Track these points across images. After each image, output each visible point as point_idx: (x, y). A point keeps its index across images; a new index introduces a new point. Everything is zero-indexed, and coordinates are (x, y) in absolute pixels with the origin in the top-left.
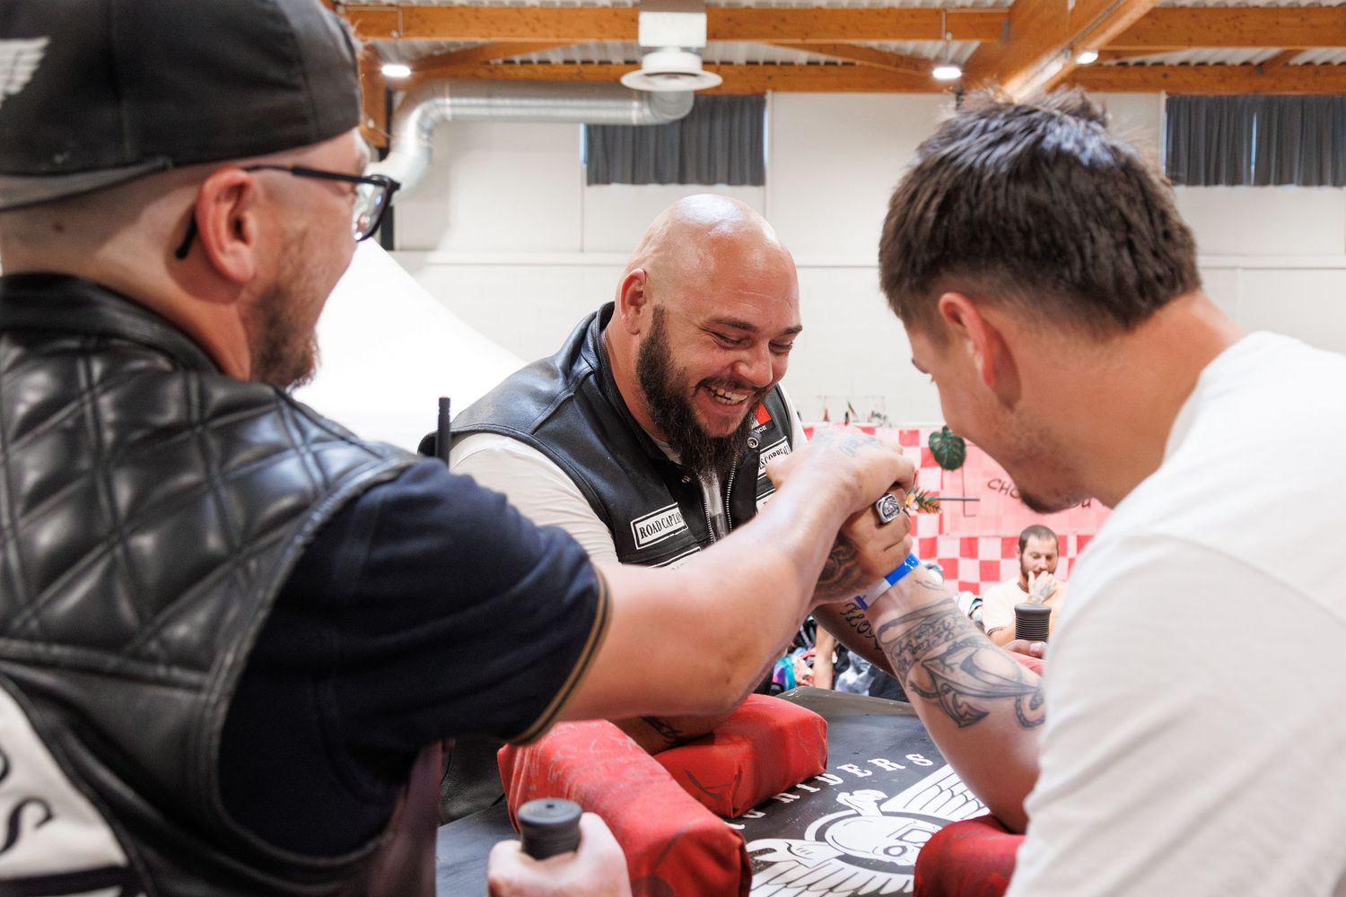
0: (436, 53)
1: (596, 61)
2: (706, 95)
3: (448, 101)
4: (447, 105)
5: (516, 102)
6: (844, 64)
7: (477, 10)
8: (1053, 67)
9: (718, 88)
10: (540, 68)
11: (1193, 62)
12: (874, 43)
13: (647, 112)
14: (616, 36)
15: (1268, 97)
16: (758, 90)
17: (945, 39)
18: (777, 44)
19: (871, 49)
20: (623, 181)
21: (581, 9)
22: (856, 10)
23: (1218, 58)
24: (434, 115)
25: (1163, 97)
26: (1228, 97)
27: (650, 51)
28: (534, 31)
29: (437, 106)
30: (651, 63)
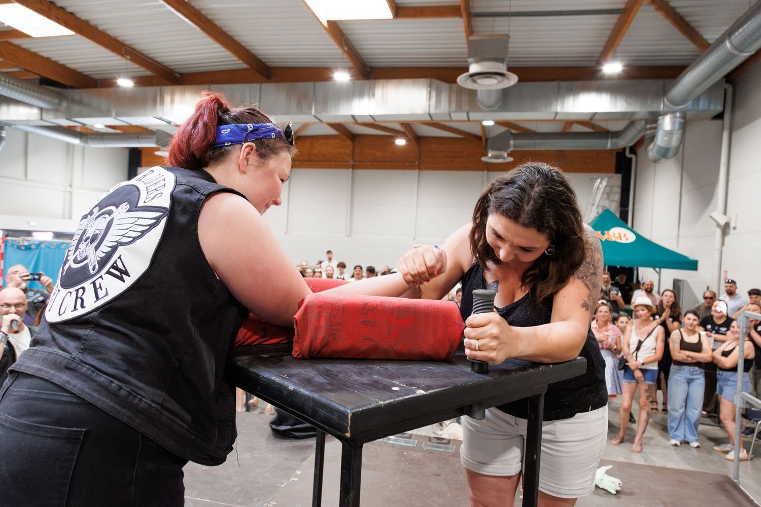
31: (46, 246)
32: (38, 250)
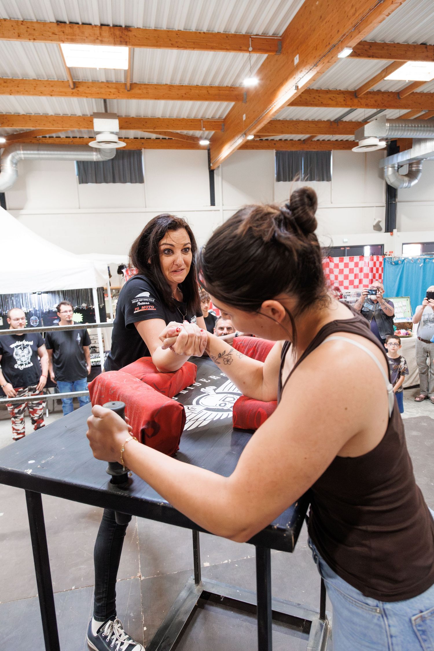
0: (15, 133)
1: (78, 137)
2: (121, 150)
3: (22, 152)
4: (21, 154)
5: (49, 152)
6: (169, 139)
7: (30, 116)
8: (239, 141)
9: (124, 147)
10: (58, 140)
11: (283, 139)
12: (179, 131)
13: (99, 156)
14: (85, 128)
15: (306, 151)
16: (139, 148)
17: (203, 130)
18: (144, 131)
19: (177, 133)
20: (92, 182)
21: (70, 116)
22: (172, 119)
23: (291, 138)
24: (17, 157)
25: (274, 151)
26: (294, 151)
27: (98, 133)
28: (53, 125)
29: (18, 154)
30: (99, 138)
31: (408, 261)
32: (403, 265)
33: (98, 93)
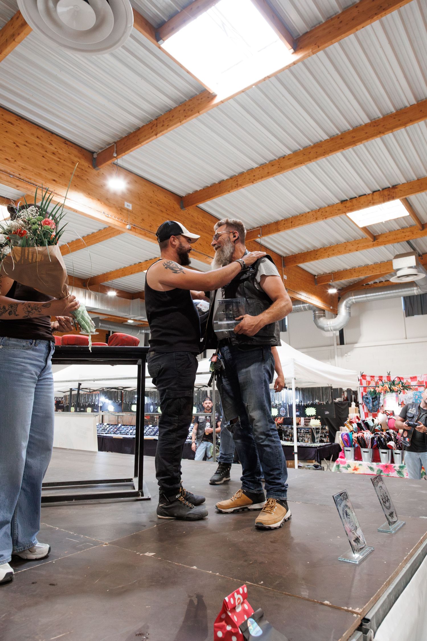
0: (351, 284)
3: (354, 297)
4: (353, 299)
5: (374, 294)
7: (355, 269)
13: (419, 290)
20: (418, 314)
24: (350, 302)
27: (398, 270)
28: (373, 272)
29: (350, 300)
30: (399, 273)
33: (395, 239)
